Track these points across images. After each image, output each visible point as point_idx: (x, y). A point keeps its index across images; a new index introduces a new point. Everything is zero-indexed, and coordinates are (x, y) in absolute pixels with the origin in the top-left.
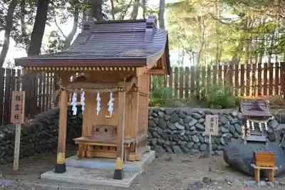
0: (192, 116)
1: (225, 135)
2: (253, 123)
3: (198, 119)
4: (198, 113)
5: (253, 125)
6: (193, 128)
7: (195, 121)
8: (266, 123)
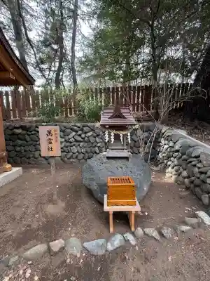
0: (71, 129)
1: (99, 145)
2: (112, 134)
3: (77, 132)
4: (76, 126)
5: (112, 137)
6: (72, 140)
7: (74, 133)
8: (129, 134)
